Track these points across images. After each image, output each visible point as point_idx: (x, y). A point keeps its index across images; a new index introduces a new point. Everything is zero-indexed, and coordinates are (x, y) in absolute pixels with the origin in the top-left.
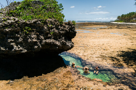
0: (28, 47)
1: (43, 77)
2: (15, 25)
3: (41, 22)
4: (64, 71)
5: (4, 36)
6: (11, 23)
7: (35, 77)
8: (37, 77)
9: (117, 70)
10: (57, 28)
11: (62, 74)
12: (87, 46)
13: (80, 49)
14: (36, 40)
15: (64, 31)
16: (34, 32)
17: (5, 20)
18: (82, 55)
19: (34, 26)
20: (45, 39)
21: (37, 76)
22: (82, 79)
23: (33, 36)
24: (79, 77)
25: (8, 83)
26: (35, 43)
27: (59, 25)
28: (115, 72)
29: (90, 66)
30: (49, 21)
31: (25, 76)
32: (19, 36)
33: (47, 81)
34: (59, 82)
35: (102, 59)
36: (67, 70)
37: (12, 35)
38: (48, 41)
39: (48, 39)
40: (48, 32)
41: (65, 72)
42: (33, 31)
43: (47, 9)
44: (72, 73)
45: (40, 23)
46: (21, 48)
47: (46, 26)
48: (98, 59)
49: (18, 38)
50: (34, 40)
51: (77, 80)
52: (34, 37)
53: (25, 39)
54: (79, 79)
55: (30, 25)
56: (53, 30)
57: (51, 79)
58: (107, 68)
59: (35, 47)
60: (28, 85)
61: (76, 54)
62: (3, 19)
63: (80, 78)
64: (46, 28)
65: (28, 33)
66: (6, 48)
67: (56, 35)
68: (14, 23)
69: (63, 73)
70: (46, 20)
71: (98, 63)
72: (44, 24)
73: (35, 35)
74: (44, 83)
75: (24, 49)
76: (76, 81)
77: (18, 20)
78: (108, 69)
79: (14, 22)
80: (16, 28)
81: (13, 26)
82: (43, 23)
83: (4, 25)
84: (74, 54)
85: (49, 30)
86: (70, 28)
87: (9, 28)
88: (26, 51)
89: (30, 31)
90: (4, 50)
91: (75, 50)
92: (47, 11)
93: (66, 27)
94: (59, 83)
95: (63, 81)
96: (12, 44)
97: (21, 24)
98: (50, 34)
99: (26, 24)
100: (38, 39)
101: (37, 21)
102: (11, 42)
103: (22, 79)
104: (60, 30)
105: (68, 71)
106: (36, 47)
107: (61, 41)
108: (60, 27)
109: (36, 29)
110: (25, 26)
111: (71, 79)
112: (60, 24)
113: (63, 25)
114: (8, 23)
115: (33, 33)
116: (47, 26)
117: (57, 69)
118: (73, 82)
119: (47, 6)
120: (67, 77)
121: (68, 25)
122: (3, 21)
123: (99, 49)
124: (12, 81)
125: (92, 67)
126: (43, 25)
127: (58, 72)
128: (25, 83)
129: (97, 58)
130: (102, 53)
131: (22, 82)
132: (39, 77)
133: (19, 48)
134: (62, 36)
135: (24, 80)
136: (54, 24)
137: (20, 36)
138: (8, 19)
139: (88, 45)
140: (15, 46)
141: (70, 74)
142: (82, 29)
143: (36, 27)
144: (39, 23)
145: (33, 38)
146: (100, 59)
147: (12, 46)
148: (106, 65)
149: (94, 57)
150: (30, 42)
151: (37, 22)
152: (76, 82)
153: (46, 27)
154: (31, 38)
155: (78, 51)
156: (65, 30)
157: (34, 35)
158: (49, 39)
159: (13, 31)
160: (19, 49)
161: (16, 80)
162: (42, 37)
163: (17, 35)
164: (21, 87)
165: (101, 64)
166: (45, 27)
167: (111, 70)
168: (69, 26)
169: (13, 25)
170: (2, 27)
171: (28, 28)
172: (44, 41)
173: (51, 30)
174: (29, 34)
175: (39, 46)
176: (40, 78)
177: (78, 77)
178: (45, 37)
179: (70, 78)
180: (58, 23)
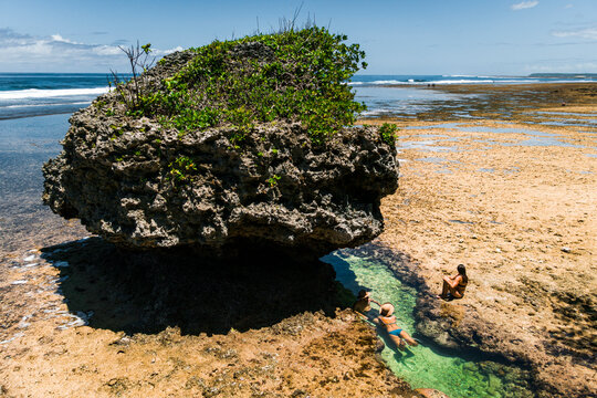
0: (184, 229)
1: (229, 339)
2: (147, 148)
3: (231, 142)
4: (318, 329)
5: (116, 184)
6: (134, 142)
7: (204, 335)
8: (210, 340)
9: (557, 367)
10: (300, 162)
11: (306, 340)
12: (494, 221)
13: (444, 235)
14: (211, 206)
15: (331, 171)
16: (204, 175)
17: (117, 133)
18: (438, 267)
19: (207, 154)
20: (245, 203)
21: (209, 335)
22: (368, 380)
23: (200, 190)
24: (365, 367)
25: (116, 343)
26: (207, 217)
27: (306, 148)
28: (543, 375)
29: (442, 325)
30: (263, 135)
31: (173, 327)
32: (155, 187)
33: (234, 359)
34: (272, 372)
35: (518, 300)
36: (333, 329)
37: (136, 182)
38: (254, 210)
39: (256, 203)
40: (257, 175)
41: (318, 335)
42: (203, 172)
43: (284, 78)
44: (344, 344)
45: (227, 143)
46: (158, 232)
47: (249, 153)
48: (499, 299)
49: (153, 195)
50: (202, 207)
51: (346, 378)
52: (203, 196)
53: (174, 201)
54: (357, 376)
55: (196, 152)
56: (279, 168)
57: (254, 357)
58: (514, 348)
59: (205, 229)
60: (169, 363)
61: (416, 256)
62: (111, 130)
63: (365, 372)
64: (247, 161)
65: (183, 178)
66: (115, 226)
67: (291, 188)
68: (142, 142)
69: (310, 339)
70: (253, 130)
71: (488, 315)
72: (244, 148)
73: (207, 186)
74: (221, 365)
75: (170, 234)
76: (341, 380)
77: (157, 132)
78: (515, 354)
79: (144, 138)
80: (149, 159)
81: (137, 153)
82: (238, 143)
83: (112, 149)
84: (403, 257)
85: (262, 169)
86: (363, 157)
87: (126, 160)
88: (175, 240)
89: (192, 172)
90: (110, 230)
91: (421, 239)
92: (284, 85)
93: (343, 155)
94: (272, 378)
95: (290, 372)
96: (131, 214)
97: (163, 145)
98: (267, 185)
99: (179, 148)
100: (218, 202)
101: (219, 137)
102: (132, 207)
103: (160, 336)
104: (312, 169)
105: (335, 335)
106: (208, 230)
107: (313, 211)
108: (310, 156)
109: (215, 163)
110: (176, 154)
111: (325, 372)
112: (313, 145)
113: (330, 146)
114: (126, 142)
115: (202, 180)
116: (255, 153)
117: (293, 320)
118: (328, 385)
119: (284, 62)
120: (314, 358)
121: (356, 143)
122: (110, 135)
123: (540, 245)
124: (126, 339)
125: (450, 333)
126: (237, 150)
127: (291, 333)
128: (163, 352)
129: (501, 290)
130: (542, 267)
131: (154, 348)
132: (216, 337)
133: (152, 229)
134: (317, 192)
135: (163, 342)
136: (288, 144)
137: (159, 188)
138: (128, 128)
139: (498, 220)
140: (142, 223)
141: (334, 347)
142: (525, 121)
143: (214, 158)
144: (223, 145)
145: (199, 200)
146: (508, 299)
147: (132, 219)
148: (518, 336)
149: (486, 283)
150: (190, 210)
151: (217, 142)
152: (337, 385)
153: (249, 157)
154: (192, 196)
155: (433, 245)
156: (337, 165)
157: (204, 188)
158: (260, 205)
159: (139, 170)
160: (154, 234)
161: (140, 336)
162: (232, 196)
163: (148, 184)
164: (144, 365)
165: (498, 325)
166: (244, 160)
167: (530, 362)
168: (360, 150)
169: (139, 150)
170: (107, 157)
171: (185, 163)
172: (238, 210)
173: (270, 170)
174: (188, 182)
175: (219, 229)
176: (218, 343)
177: (358, 366)
178: (245, 194)
179: (326, 363)
180: (301, 141)
